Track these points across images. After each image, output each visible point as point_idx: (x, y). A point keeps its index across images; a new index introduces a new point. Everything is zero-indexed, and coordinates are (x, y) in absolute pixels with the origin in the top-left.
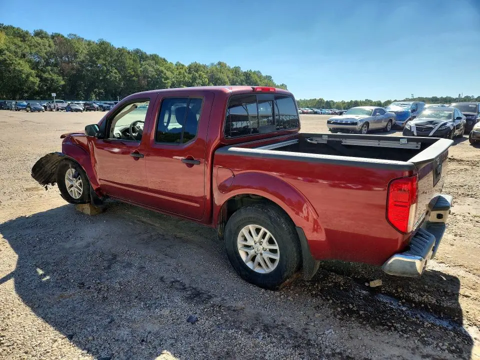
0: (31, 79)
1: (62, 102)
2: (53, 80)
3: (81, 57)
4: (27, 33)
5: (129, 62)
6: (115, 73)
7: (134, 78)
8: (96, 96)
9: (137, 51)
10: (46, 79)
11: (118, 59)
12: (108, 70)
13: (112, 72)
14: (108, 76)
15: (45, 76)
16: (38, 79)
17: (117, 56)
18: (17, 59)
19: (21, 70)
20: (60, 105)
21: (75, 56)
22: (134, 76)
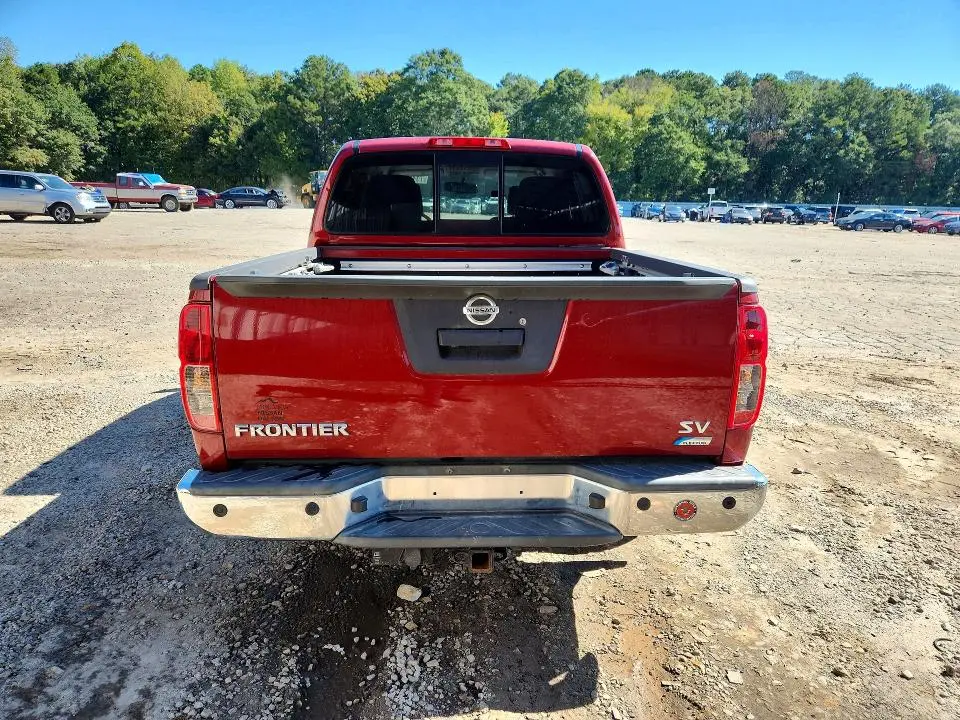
0: (693, 164)
1: (724, 205)
2: (728, 165)
3: (797, 116)
4: (710, 81)
5: (900, 116)
6: (861, 144)
7: (905, 154)
8: (805, 194)
9: (934, 91)
10: (718, 164)
11: (878, 113)
12: (845, 137)
13: (853, 142)
14: (842, 152)
15: (719, 158)
16: (704, 164)
17: (877, 105)
18: (678, 130)
19: (682, 149)
20: (718, 211)
21: (785, 115)
22: (904, 148)
